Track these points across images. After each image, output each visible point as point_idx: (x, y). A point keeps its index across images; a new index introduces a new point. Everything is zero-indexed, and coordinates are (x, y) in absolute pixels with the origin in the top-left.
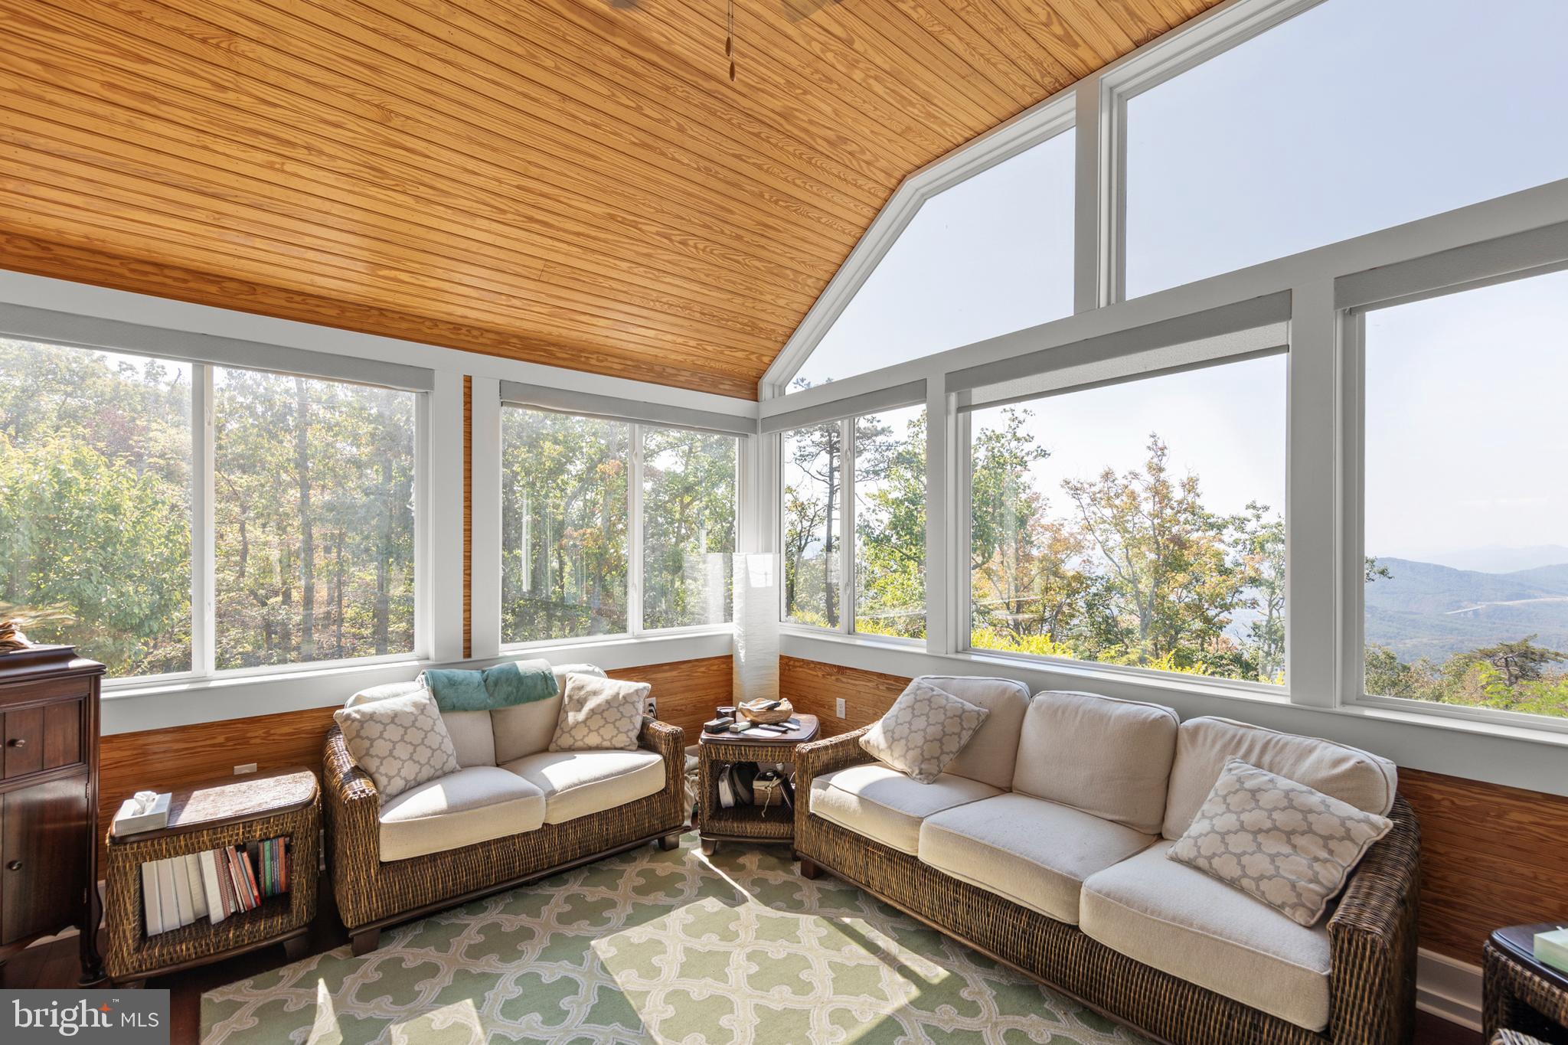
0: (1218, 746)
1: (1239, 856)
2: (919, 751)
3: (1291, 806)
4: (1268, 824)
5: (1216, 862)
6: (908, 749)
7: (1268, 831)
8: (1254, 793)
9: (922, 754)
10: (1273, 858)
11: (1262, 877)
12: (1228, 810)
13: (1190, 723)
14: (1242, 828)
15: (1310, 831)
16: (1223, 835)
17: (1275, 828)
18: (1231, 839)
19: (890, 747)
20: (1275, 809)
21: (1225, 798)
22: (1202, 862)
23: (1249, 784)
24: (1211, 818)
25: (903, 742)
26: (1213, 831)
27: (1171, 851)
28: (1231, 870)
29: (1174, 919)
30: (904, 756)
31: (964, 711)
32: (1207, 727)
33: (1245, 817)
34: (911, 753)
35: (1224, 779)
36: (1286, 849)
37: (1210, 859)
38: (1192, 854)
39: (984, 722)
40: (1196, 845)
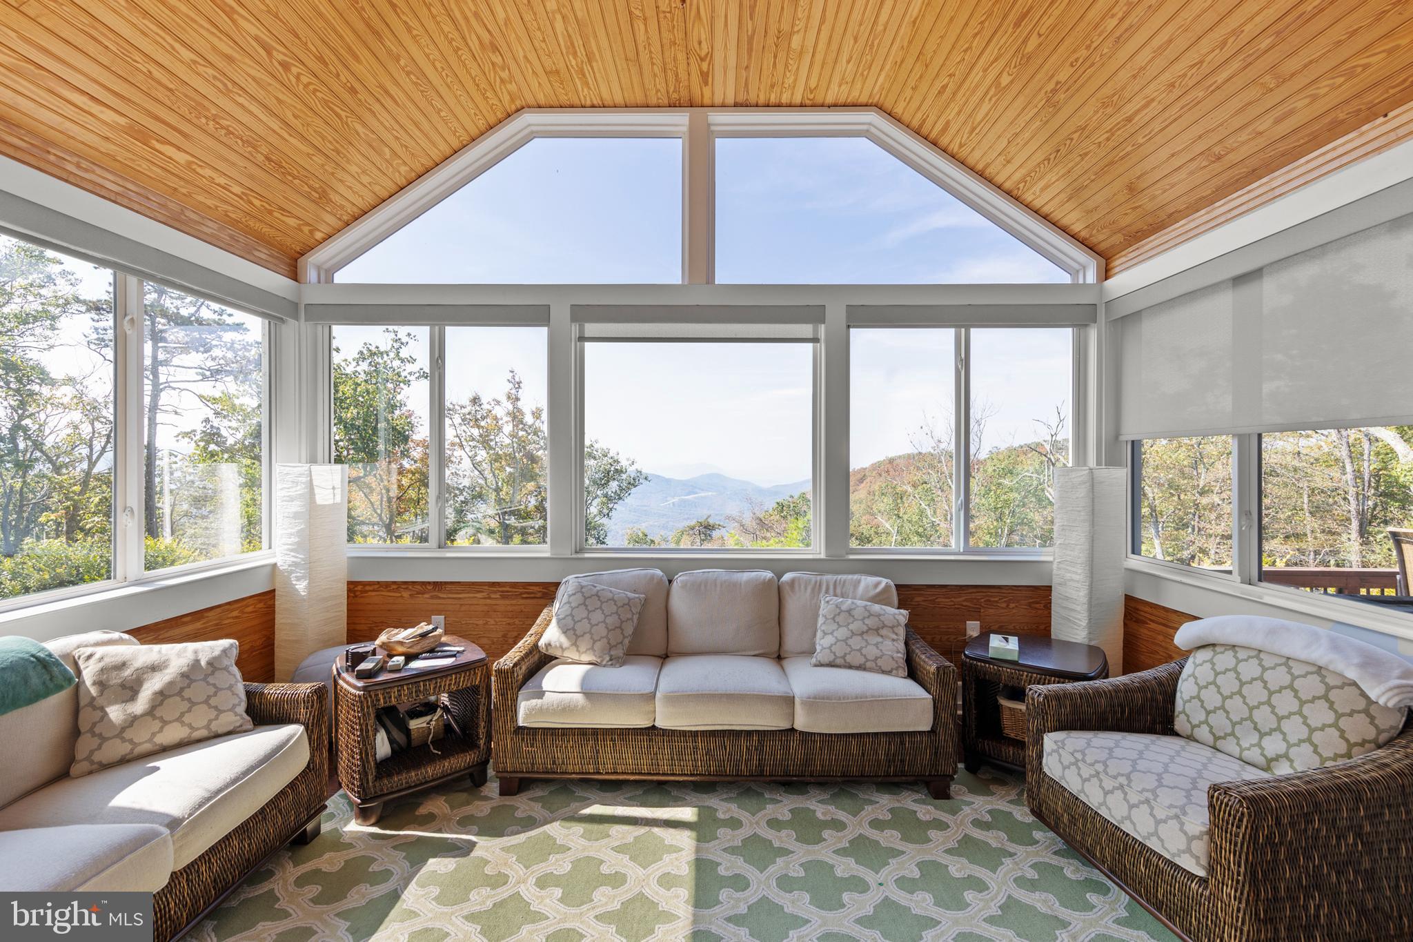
0: (809, 590)
1: (860, 650)
2: (605, 640)
3: (871, 615)
4: (865, 628)
5: (848, 658)
6: (595, 642)
7: (867, 632)
8: (849, 611)
9: (609, 643)
10: (876, 645)
11: (877, 658)
12: (840, 626)
13: (787, 577)
14: (853, 634)
15: (884, 626)
16: (845, 641)
17: (870, 629)
18: (850, 642)
19: (575, 644)
20: (864, 618)
21: (833, 619)
22: (839, 661)
23: (844, 607)
24: (832, 633)
25: (588, 636)
26: (838, 640)
27: (814, 660)
28: (858, 660)
29: (857, 698)
30: (592, 648)
31: (630, 599)
32: (799, 579)
33: (851, 627)
34: (598, 645)
35: (824, 609)
36: (880, 639)
37: (844, 657)
38: (832, 658)
39: (645, 603)
40: (831, 651)
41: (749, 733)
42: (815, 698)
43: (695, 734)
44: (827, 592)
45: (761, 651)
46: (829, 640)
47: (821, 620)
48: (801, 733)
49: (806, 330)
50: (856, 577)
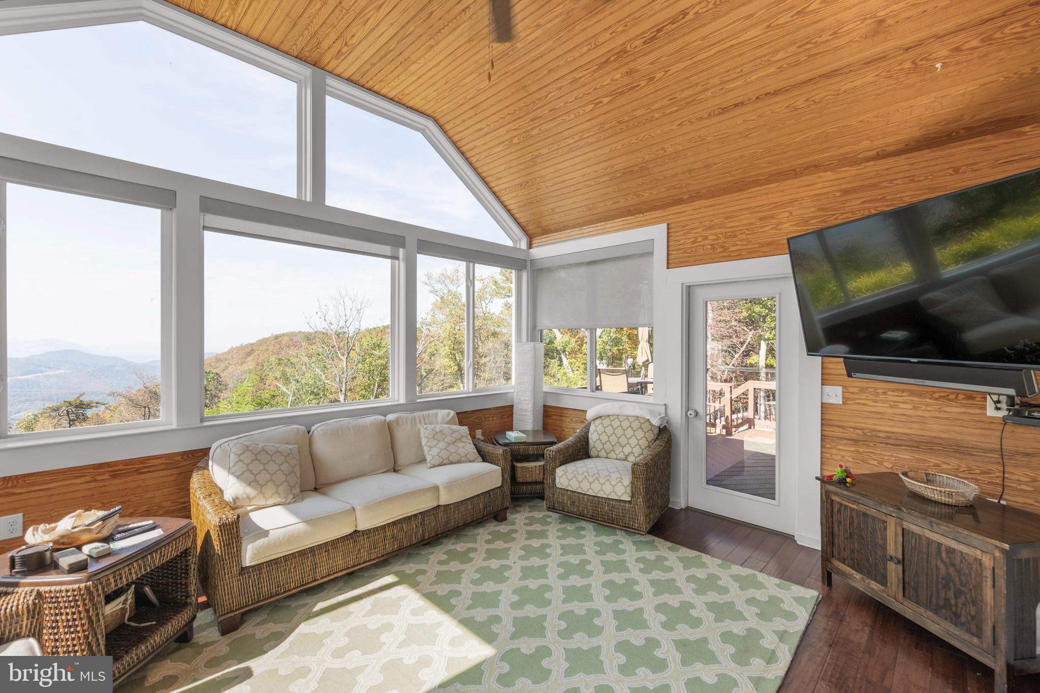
0: (409, 423)
1: (456, 452)
2: (285, 484)
3: (454, 432)
4: (454, 440)
5: (451, 458)
6: (278, 487)
7: (456, 441)
8: (441, 431)
9: (289, 485)
10: (463, 447)
11: (466, 455)
12: (439, 441)
13: (391, 417)
14: (449, 444)
15: (463, 437)
16: (446, 448)
17: (456, 440)
18: (449, 448)
19: (261, 492)
20: (451, 434)
21: (433, 437)
22: (445, 462)
23: (437, 430)
24: (435, 446)
25: (270, 484)
26: (441, 450)
27: (429, 465)
28: (457, 458)
30: (277, 492)
31: (291, 450)
32: (401, 417)
33: (446, 440)
34: (281, 489)
35: (424, 433)
36: (464, 444)
37: (448, 458)
38: (441, 460)
40: (440, 457)
41: (415, 515)
42: (450, 483)
43: (383, 527)
44: (420, 422)
45: (386, 469)
46: (435, 451)
47: (424, 441)
48: (445, 506)
49: (387, 250)
50: (434, 411)
